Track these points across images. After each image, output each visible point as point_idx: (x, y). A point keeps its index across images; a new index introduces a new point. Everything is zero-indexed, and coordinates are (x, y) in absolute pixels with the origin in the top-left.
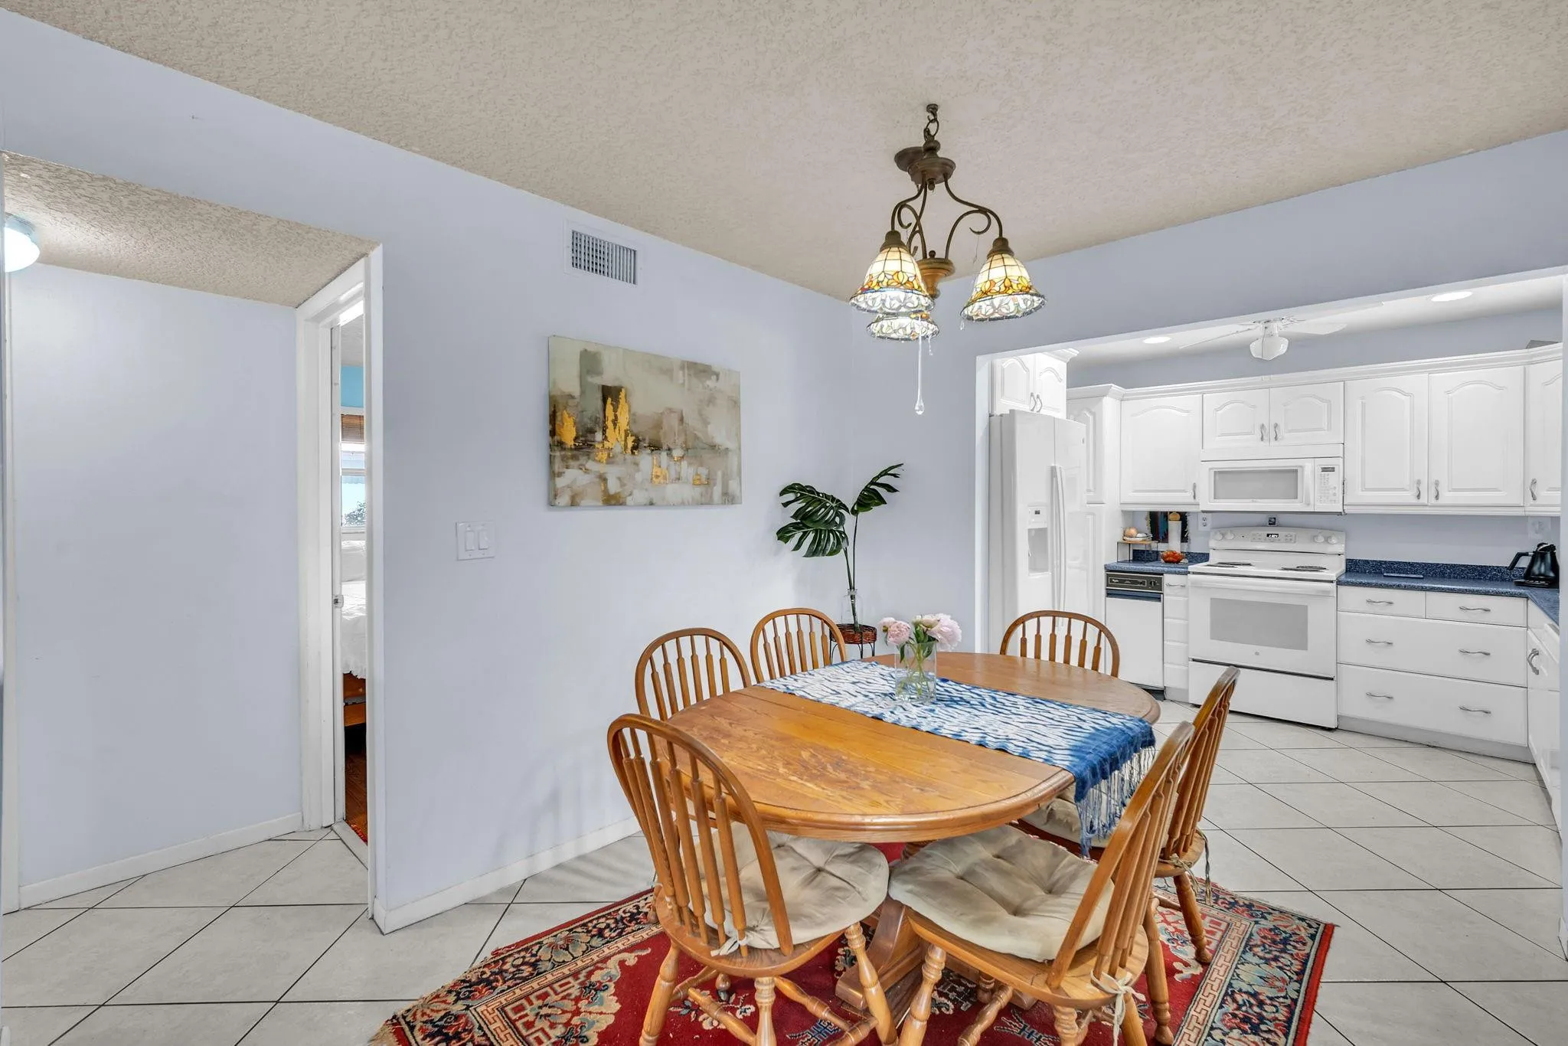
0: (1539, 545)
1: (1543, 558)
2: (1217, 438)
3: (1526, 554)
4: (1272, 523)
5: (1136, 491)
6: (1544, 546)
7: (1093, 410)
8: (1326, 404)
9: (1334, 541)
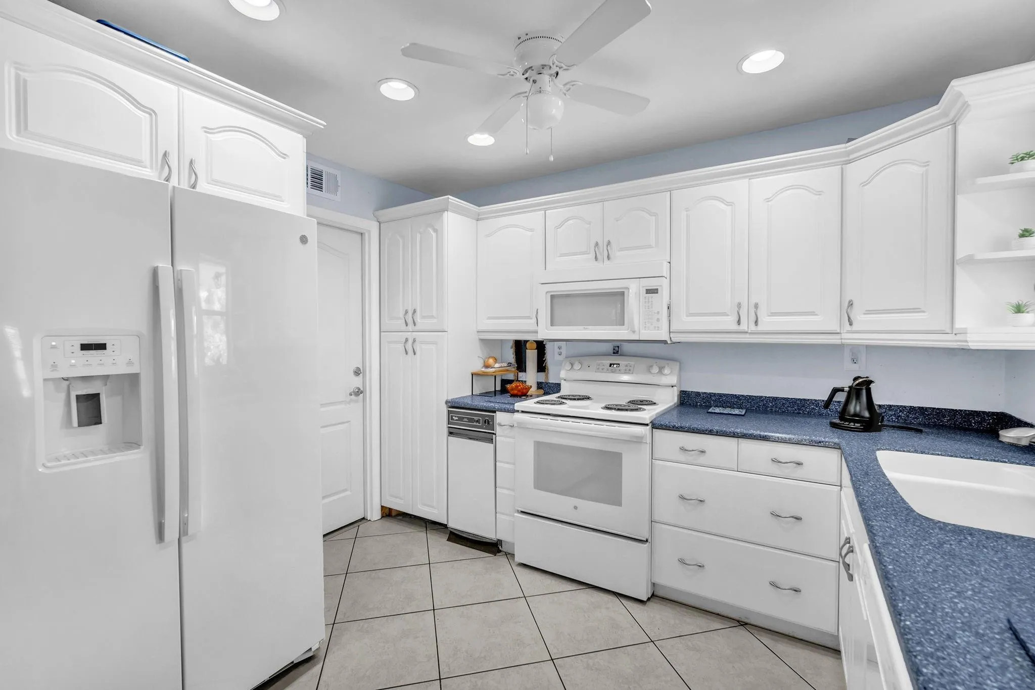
0: (855, 379)
1: (858, 397)
2: (558, 258)
3: (842, 390)
4: (616, 351)
5: (489, 318)
6: (861, 380)
7: (436, 227)
8: (654, 218)
9: (666, 371)
